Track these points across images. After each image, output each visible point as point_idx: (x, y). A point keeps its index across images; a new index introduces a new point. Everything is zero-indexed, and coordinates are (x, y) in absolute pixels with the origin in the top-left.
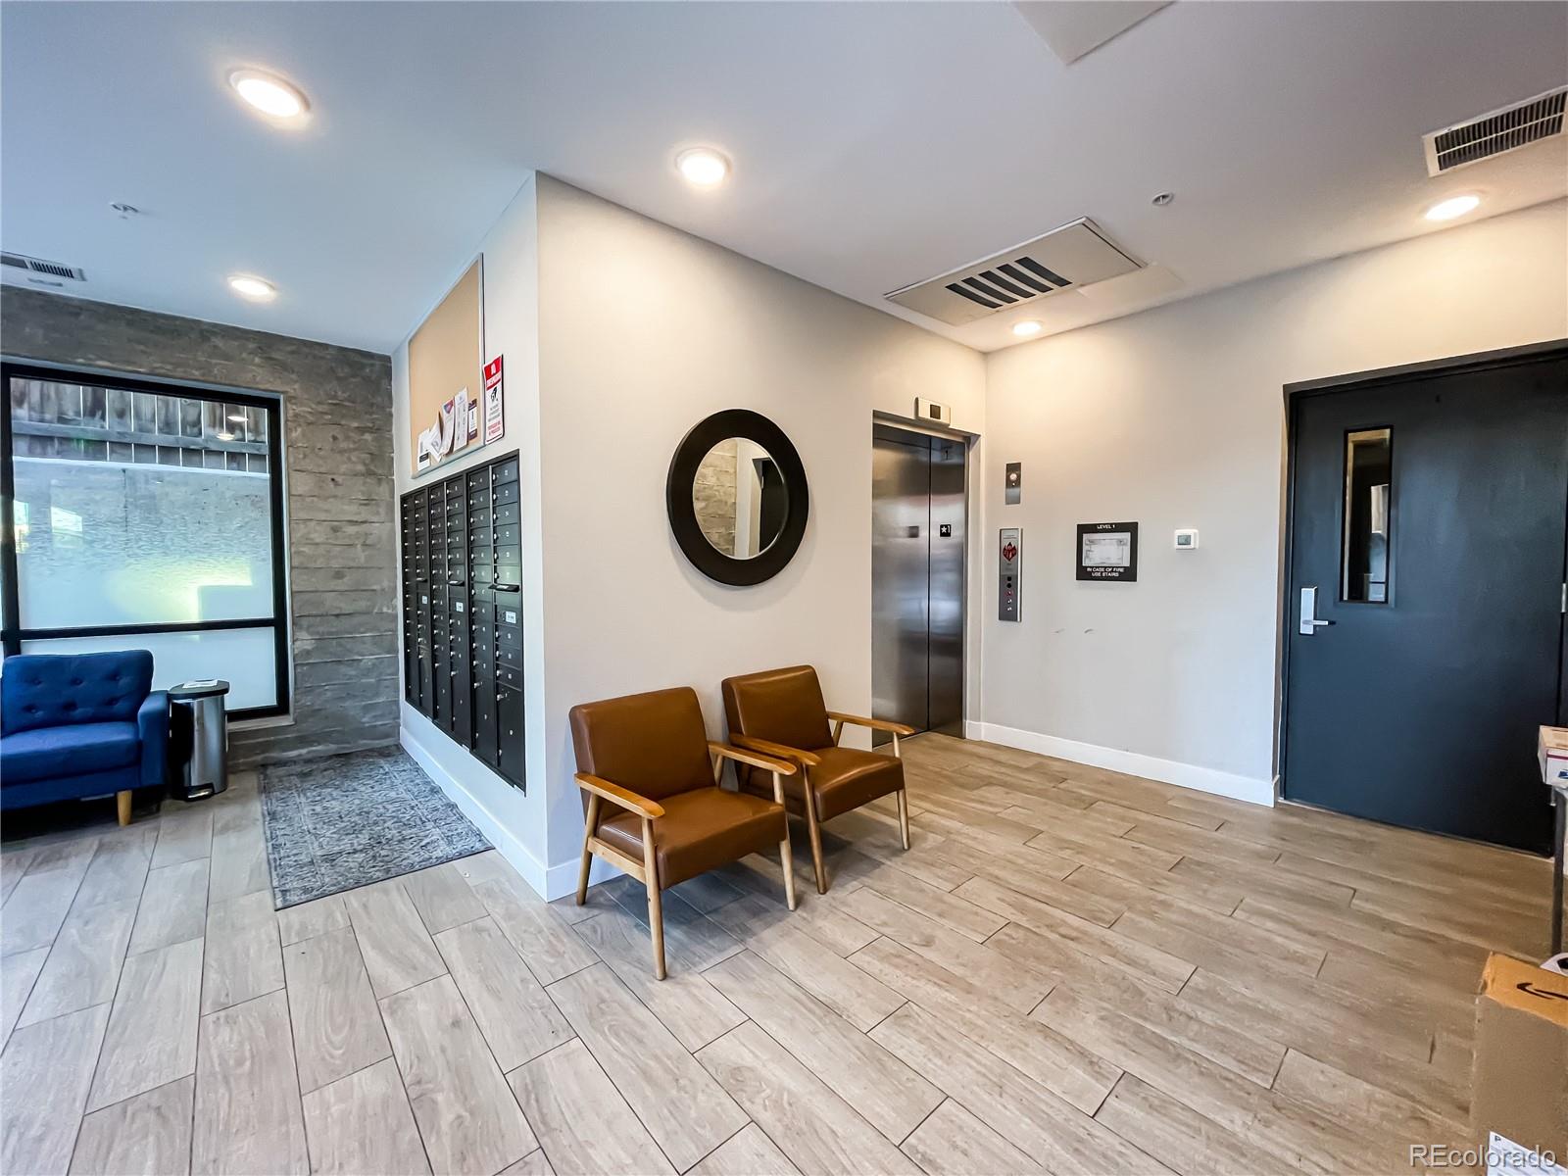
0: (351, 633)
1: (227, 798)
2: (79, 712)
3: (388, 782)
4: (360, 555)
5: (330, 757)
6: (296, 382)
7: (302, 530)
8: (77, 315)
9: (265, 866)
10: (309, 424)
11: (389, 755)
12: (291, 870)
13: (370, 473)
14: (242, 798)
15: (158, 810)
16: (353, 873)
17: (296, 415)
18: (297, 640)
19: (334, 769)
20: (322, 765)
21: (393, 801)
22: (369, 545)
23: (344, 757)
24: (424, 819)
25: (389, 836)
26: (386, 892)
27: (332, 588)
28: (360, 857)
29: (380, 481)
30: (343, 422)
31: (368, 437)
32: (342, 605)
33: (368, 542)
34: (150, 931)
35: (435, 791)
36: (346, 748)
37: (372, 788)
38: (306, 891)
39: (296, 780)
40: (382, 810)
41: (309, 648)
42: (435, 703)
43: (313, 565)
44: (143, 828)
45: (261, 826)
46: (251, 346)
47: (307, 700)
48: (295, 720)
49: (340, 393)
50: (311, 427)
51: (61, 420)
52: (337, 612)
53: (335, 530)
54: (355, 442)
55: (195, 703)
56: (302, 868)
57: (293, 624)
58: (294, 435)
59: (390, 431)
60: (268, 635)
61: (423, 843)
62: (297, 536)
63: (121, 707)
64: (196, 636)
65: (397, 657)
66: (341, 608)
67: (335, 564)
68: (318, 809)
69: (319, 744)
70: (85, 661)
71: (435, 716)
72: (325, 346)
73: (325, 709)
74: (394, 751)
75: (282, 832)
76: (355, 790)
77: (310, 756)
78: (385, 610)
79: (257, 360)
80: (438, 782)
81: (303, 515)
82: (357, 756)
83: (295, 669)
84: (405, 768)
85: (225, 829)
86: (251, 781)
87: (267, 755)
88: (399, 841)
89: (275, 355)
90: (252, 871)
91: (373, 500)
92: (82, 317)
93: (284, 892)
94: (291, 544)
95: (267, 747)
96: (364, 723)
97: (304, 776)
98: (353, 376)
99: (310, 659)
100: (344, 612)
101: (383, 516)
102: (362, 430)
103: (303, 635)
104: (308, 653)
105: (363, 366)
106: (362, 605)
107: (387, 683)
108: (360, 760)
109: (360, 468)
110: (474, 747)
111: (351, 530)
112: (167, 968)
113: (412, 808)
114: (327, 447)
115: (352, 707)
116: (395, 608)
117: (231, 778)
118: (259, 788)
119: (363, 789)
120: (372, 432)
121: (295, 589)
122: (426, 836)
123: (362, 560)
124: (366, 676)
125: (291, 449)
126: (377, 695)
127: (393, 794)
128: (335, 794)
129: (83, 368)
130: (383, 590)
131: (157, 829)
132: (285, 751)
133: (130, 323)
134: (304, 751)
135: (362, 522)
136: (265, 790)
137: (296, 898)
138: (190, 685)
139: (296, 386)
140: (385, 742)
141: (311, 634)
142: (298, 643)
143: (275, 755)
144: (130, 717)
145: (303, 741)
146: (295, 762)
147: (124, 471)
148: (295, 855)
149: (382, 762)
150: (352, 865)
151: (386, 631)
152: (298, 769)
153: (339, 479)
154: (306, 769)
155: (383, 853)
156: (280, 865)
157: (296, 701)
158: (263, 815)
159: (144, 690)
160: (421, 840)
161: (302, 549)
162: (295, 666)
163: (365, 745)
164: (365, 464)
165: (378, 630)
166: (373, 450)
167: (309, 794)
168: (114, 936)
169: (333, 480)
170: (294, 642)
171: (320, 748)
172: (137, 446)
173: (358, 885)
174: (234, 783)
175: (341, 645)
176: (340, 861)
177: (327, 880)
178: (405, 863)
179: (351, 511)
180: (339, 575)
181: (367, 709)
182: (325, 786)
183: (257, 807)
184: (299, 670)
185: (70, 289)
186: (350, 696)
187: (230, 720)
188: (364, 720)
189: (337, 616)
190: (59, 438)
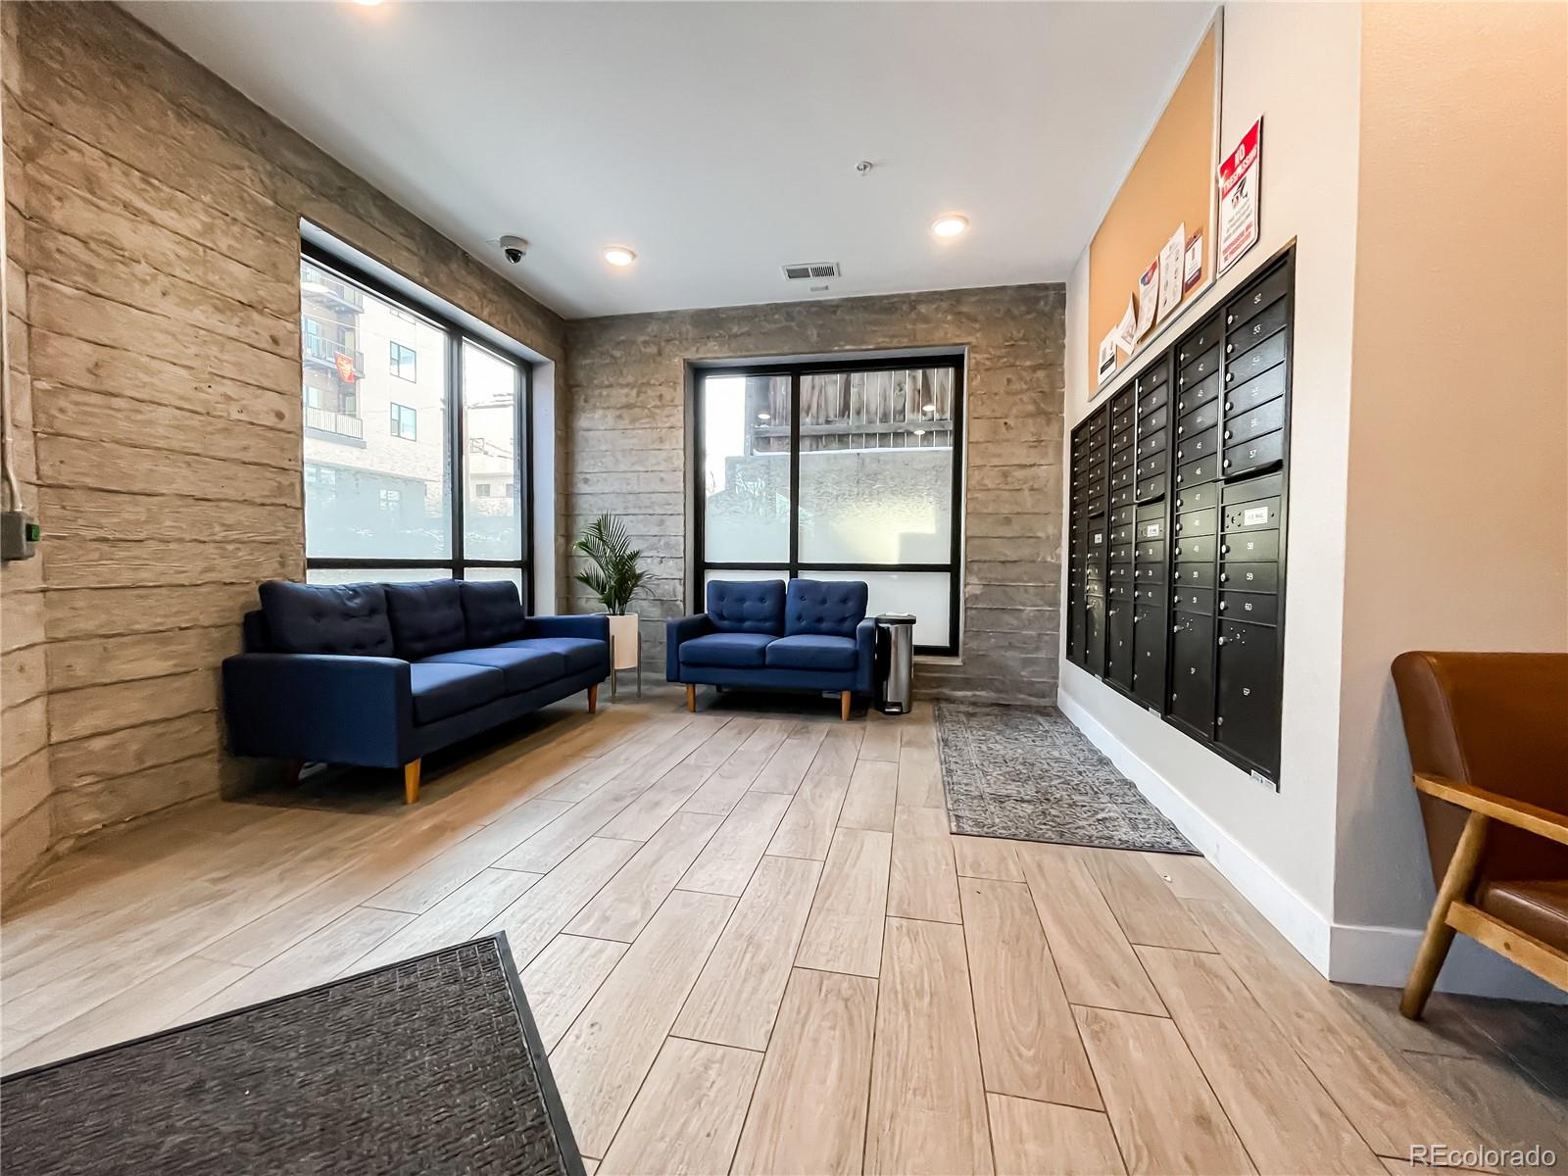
0: (1014, 581)
1: (910, 719)
2: (824, 626)
3: (1049, 739)
4: (1028, 500)
5: (992, 705)
6: (979, 330)
7: (977, 475)
8: (834, 312)
9: (940, 786)
10: (987, 370)
11: (1048, 715)
12: (962, 797)
13: (1040, 412)
14: (921, 721)
15: (865, 715)
16: (1023, 823)
17: (978, 363)
18: (969, 584)
19: (996, 716)
20: (985, 710)
21: (1057, 760)
22: (1036, 490)
23: (1005, 708)
24: (1096, 789)
25: (1058, 796)
26: (1062, 858)
27: (1000, 534)
28: (1029, 809)
29: (1049, 422)
30: (1018, 363)
31: (1040, 374)
32: (1008, 553)
33: (1035, 486)
34: (854, 814)
35: (1104, 762)
36: (1004, 698)
37: (1033, 741)
38: (977, 824)
39: (963, 718)
40: (1046, 766)
41: (978, 592)
42: (1108, 658)
43: (985, 511)
44: (855, 726)
45: (936, 748)
46: (945, 305)
47: (973, 644)
48: (964, 662)
49: (1015, 333)
50: (989, 373)
51: (828, 422)
52: (1003, 559)
53: (1005, 475)
54: (1026, 383)
55: (892, 628)
56: (972, 799)
57: (966, 568)
58: (974, 383)
59: (1062, 364)
60: (945, 579)
61: (1100, 816)
62: (973, 482)
63: (847, 625)
64: (895, 575)
65: (1058, 611)
66: (1005, 555)
67: (1005, 509)
68: (984, 748)
69: (982, 690)
70: (830, 585)
71: (1107, 676)
72: (1003, 288)
73: (988, 656)
74: (1053, 713)
75: (954, 760)
76: (1016, 739)
77: (973, 699)
78: (1049, 559)
79: (949, 317)
80: (1105, 753)
81: (979, 462)
82: (1017, 709)
83: (966, 612)
84: (1066, 731)
85: (909, 744)
86: (928, 709)
87: (940, 690)
88: (1070, 806)
89: (964, 309)
90: (930, 788)
91: (1042, 441)
92: (839, 312)
93: (958, 817)
94: (968, 490)
95: (942, 682)
96: (1022, 676)
97: (970, 715)
98: (1028, 313)
99: (978, 604)
100: (1009, 559)
101: (1051, 459)
102: (1034, 369)
103: (973, 580)
104: (976, 597)
105: (1037, 300)
106: (1025, 552)
107: (1046, 638)
108: (1018, 713)
109: (1031, 408)
110: (1168, 713)
111: (1019, 474)
112: (864, 849)
113: (1080, 773)
114: (1002, 390)
115: (1012, 658)
116: (1059, 557)
117: (915, 704)
118: (934, 716)
119: (1024, 740)
120: (1045, 369)
121: (969, 534)
122: (1103, 810)
123: (1029, 505)
124: (1025, 627)
125: (971, 398)
126: (1037, 649)
127: (1056, 754)
128: (998, 738)
129: (839, 354)
130: (1048, 537)
131: (864, 729)
132: (954, 690)
133: (865, 308)
134: (969, 693)
135: (1030, 466)
136: (939, 719)
137: (969, 829)
138: (892, 614)
139: (978, 335)
140: (1043, 702)
141: (981, 579)
142: (969, 588)
143: (947, 691)
144: (851, 635)
145: (968, 683)
146: (962, 703)
147: (858, 454)
148: (966, 785)
149: (1040, 719)
150: (1022, 814)
151: (1050, 582)
152: (963, 708)
153: (1011, 422)
154: (970, 709)
155: (1053, 812)
156: (953, 789)
157: (965, 644)
158: (938, 740)
159: (861, 614)
160: (1096, 813)
161: (976, 495)
162: (966, 609)
163: (1022, 700)
164: (1035, 402)
165: (1042, 582)
166: (1046, 389)
167: (974, 732)
168: (830, 805)
169: (1006, 423)
170: (966, 585)
171: (983, 693)
172: (867, 435)
173: (1028, 839)
174: (916, 710)
175: (1005, 592)
176: (1009, 804)
177: (997, 820)
178: (1081, 832)
179: (1022, 455)
180: (1007, 521)
181: (1027, 662)
182: (989, 728)
183: (933, 732)
184: (969, 613)
185: (834, 290)
186: (1011, 646)
187: (916, 654)
188: (1023, 673)
189: (1003, 562)
190: (826, 436)
